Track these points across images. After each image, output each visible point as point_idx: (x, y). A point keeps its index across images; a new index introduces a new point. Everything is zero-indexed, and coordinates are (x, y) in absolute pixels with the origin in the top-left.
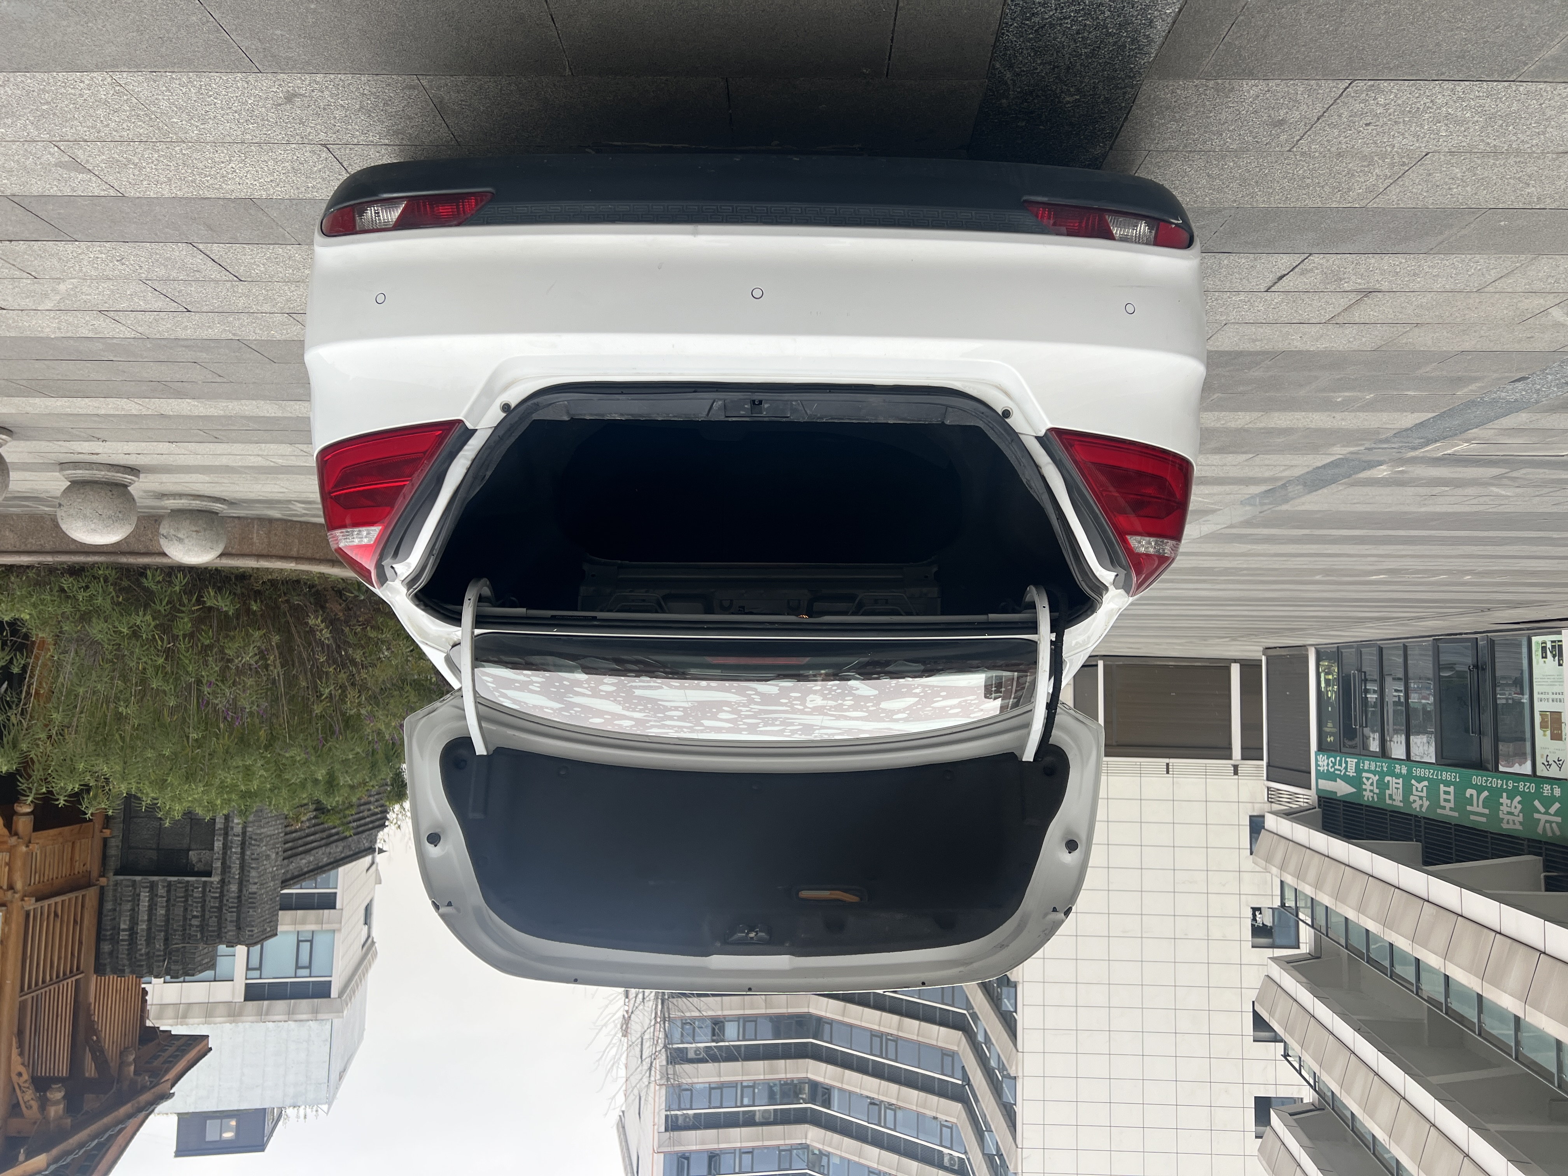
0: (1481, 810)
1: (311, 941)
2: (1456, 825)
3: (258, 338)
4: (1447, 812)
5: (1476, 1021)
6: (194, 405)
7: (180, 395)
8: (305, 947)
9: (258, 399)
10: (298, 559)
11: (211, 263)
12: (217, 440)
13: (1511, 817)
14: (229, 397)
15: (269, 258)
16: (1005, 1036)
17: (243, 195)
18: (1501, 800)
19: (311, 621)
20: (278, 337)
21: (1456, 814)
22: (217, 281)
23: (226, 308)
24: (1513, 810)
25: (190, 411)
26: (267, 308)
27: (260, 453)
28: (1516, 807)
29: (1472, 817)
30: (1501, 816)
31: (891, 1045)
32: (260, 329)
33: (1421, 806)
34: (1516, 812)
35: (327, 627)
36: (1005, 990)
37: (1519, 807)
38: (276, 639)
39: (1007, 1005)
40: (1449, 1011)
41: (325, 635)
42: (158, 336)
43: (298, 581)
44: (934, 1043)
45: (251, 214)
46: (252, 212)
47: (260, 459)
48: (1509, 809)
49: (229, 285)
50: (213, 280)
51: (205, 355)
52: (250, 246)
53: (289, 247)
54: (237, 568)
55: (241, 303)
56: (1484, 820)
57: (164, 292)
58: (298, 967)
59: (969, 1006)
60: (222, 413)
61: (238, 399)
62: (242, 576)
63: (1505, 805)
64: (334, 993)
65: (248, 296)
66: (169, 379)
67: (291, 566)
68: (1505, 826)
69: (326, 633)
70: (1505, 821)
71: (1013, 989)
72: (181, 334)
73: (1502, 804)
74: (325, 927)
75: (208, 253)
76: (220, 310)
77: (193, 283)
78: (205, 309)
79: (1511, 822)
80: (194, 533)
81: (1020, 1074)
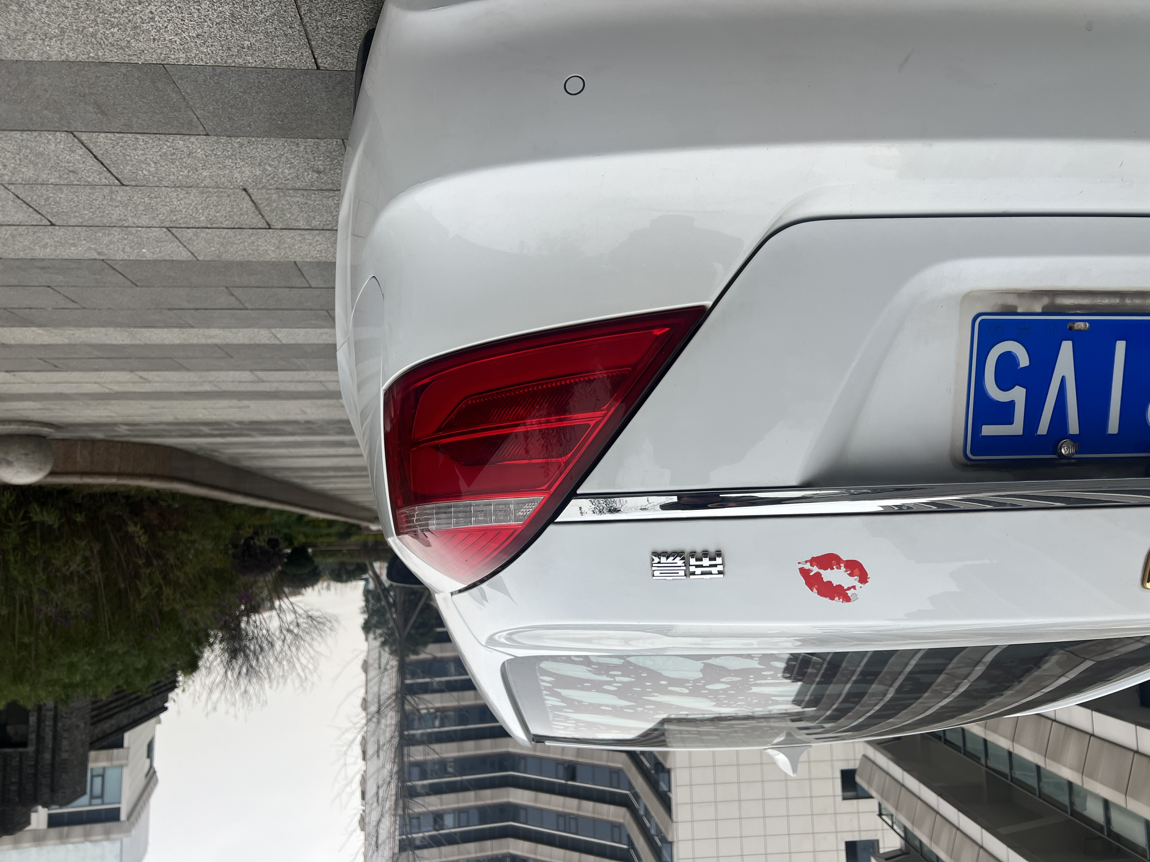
1: (103, 776)
3: (126, 257)
5: (1036, 786)
6: (39, 334)
7: (26, 322)
8: (98, 781)
9: (109, 326)
10: (119, 475)
11: (91, 161)
12: (56, 368)
14: (78, 324)
15: (165, 154)
16: (662, 811)
17: (153, 59)
19: (131, 528)
20: (149, 256)
22: (93, 186)
23: (97, 221)
25: (34, 339)
26: (144, 220)
27: (98, 380)
31: (573, 822)
32: (131, 247)
35: (144, 533)
36: (661, 775)
38: (97, 547)
39: (663, 787)
40: (1013, 779)
41: (142, 540)
42: (12, 256)
43: (115, 494)
44: (605, 818)
45: (157, 89)
46: (159, 85)
47: (96, 386)
49: (106, 190)
50: (90, 184)
51: (61, 278)
52: (145, 137)
53: (193, 139)
54: (60, 485)
55: (116, 214)
57: (28, 200)
59: (631, 787)
60: (66, 341)
61: (87, 326)
62: (64, 491)
64: (123, 816)
65: (126, 206)
66: (16, 306)
67: (113, 481)
69: (144, 539)
71: (666, 775)
72: (39, 253)
74: (115, 763)
75: (91, 146)
76: (90, 223)
77: (64, 189)
78: (73, 221)
80: (23, 456)
81: (675, 839)
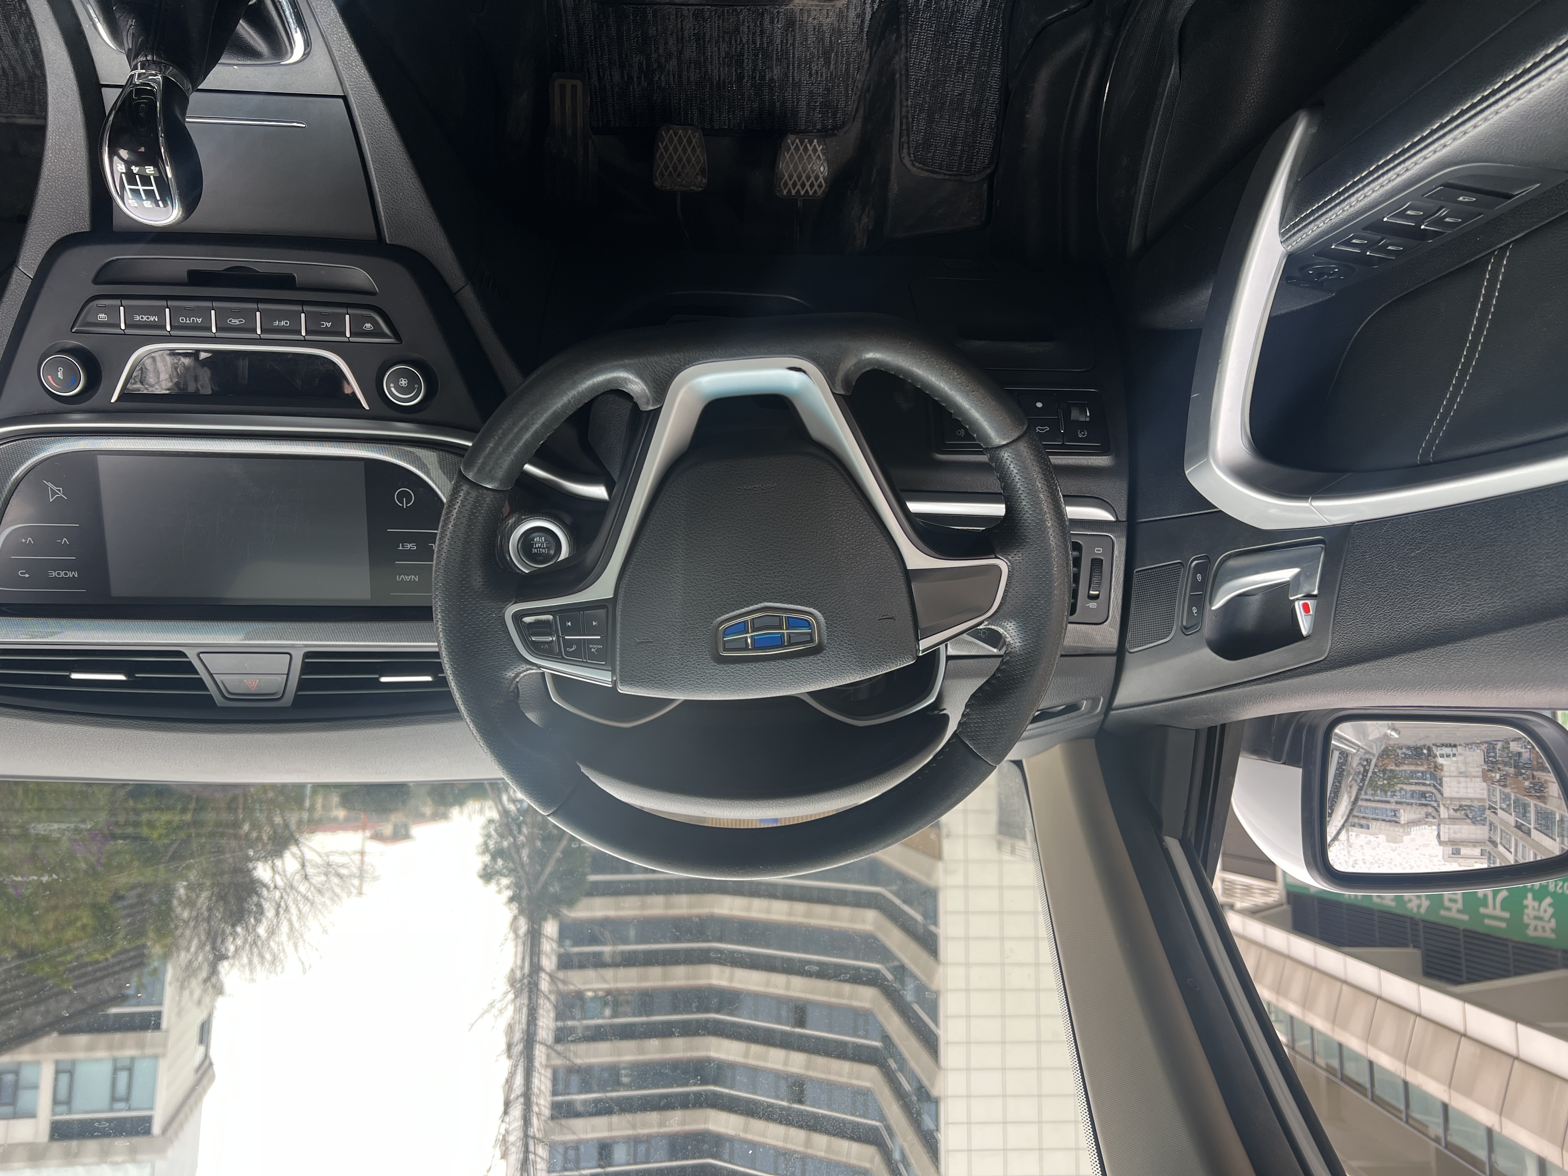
0: (1498, 912)
1: (130, 1070)
2: (1464, 930)
4: (1453, 914)
8: (123, 1077)
13: (1540, 924)
18: (1525, 902)
21: (1465, 917)
24: (1542, 913)
28: (1545, 911)
29: (1487, 921)
30: (1526, 919)
33: (1419, 906)
34: (1547, 916)
37: (1550, 911)
48: (1536, 913)
56: (1503, 925)
58: (114, 1099)
63: (1530, 907)
64: (156, 1129)
68: (1531, 932)
70: (1531, 927)
73: (1527, 907)
74: (149, 1051)
79: (1539, 928)
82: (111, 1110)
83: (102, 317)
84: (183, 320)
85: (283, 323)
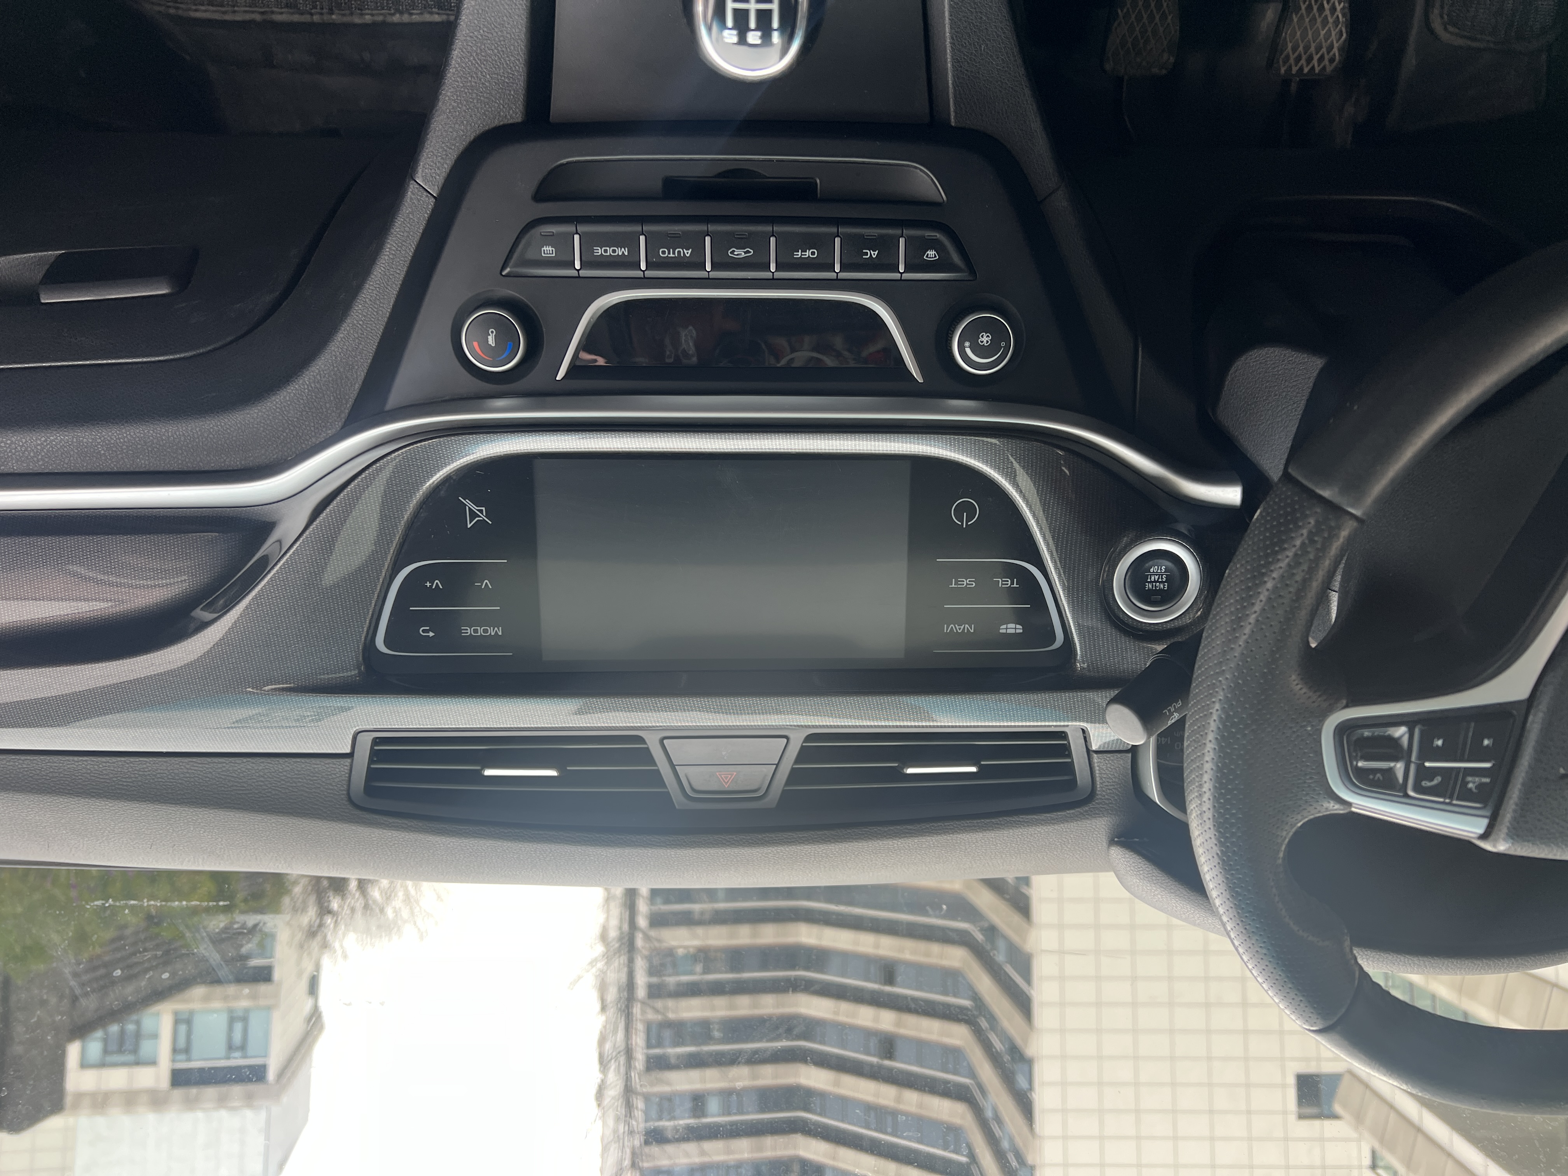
1: (245, 1019)
8: (238, 1027)
44: (935, 1116)
58: (230, 1047)
64: (271, 1075)
74: (262, 1002)
81: (1038, 1163)
82: (228, 1058)
83: (548, 251)
84: (665, 253)
85: (808, 253)
